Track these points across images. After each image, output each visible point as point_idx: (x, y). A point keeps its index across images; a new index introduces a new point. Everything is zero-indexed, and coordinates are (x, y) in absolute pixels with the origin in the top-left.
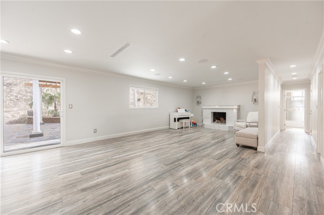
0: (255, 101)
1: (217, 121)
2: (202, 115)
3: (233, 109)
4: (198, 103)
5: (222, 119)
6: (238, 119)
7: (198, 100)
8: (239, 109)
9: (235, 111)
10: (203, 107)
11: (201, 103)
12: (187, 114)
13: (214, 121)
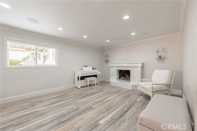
0: (160, 58)
1: (122, 78)
2: (109, 73)
3: (137, 67)
4: (107, 61)
5: (127, 76)
6: (142, 78)
7: (106, 59)
8: (143, 67)
9: (139, 69)
10: (110, 65)
11: (108, 61)
12: (94, 72)
13: (120, 78)
